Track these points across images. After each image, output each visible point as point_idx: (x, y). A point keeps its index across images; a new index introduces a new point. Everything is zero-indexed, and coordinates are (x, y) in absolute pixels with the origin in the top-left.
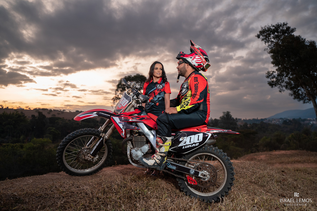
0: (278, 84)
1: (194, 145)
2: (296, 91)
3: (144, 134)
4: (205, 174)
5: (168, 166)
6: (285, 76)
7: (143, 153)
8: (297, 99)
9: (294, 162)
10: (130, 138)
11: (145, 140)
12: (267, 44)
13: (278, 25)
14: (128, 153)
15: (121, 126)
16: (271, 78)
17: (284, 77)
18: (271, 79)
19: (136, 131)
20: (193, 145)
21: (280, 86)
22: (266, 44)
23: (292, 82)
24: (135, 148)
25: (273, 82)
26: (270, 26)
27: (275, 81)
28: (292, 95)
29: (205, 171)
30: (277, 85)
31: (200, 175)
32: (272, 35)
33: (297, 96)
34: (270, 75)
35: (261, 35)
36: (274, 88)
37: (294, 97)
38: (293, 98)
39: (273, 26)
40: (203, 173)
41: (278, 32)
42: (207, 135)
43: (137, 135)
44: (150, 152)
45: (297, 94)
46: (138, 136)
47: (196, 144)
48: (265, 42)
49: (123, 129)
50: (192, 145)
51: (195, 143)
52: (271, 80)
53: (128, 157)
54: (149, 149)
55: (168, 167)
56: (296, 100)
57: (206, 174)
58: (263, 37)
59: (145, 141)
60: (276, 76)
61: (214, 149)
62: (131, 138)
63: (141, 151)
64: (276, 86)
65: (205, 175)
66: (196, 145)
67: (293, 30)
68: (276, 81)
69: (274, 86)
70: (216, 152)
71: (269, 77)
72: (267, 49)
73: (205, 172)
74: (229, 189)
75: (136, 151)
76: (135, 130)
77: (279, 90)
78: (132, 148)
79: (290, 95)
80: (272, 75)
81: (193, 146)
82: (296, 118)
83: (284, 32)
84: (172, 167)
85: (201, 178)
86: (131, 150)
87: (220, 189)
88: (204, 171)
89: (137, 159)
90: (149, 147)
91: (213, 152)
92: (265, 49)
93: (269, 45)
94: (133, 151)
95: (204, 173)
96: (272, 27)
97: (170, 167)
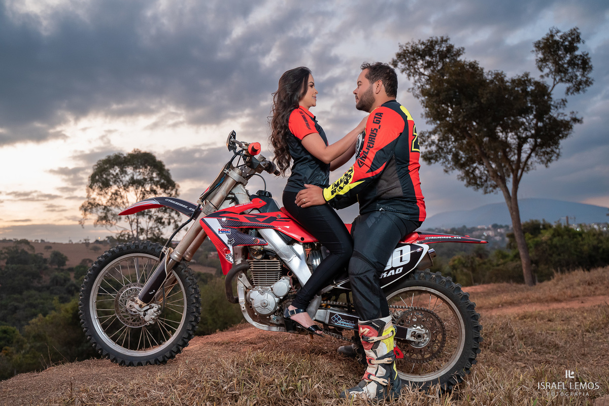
0: (441, 156)
1: (393, 272)
2: (471, 171)
3: (277, 253)
4: (420, 332)
5: (336, 321)
6: (453, 140)
7: (277, 297)
8: (472, 185)
9: (502, 306)
10: (243, 265)
11: (279, 267)
12: (412, 78)
13: (432, 42)
14: (240, 299)
15: (224, 238)
16: (427, 145)
17: (450, 143)
18: (426, 148)
19: (259, 247)
20: (391, 272)
21: (445, 160)
22: (409, 79)
23: (461, 153)
24: (256, 287)
25: (430, 153)
26: (417, 43)
27: (434, 151)
28: (462, 179)
29: (418, 327)
30: (438, 159)
31: (408, 337)
32: (420, 62)
33: (473, 181)
34: (424, 138)
35: (401, 61)
36: (433, 165)
37: (467, 182)
38: (465, 185)
39: (423, 43)
40: (415, 331)
41: (431, 55)
42: (419, 249)
43: (260, 257)
44: (293, 293)
45: (472, 176)
46: (262, 259)
47: (398, 270)
48: (409, 75)
49: (229, 246)
50: (387, 274)
51: (395, 269)
52: (427, 150)
53: (243, 309)
54: (290, 286)
55: (336, 324)
56: (471, 189)
57: (423, 333)
58: (403, 66)
59: (279, 269)
60: (436, 141)
61: (434, 276)
62: (247, 265)
63: (272, 294)
64: (436, 160)
65: (419, 336)
66: (397, 272)
67: (458, 53)
68: (436, 152)
69: (433, 161)
70: (439, 283)
71: (424, 143)
72: (413, 89)
73: (418, 329)
74: (473, 362)
75: (262, 293)
76: (257, 245)
77: (445, 168)
78: (249, 287)
79: (459, 179)
80: (430, 140)
81: (389, 274)
82: (457, 227)
83: (442, 55)
84: (345, 323)
85: (410, 342)
86: (246, 293)
87: (453, 364)
88: (415, 326)
89: (265, 312)
90: (290, 284)
91: (433, 282)
92: (409, 89)
93: (416, 82)
94: (255, 295)
95: (418, 332)
96: (419, 46)
97: (342, 324)
